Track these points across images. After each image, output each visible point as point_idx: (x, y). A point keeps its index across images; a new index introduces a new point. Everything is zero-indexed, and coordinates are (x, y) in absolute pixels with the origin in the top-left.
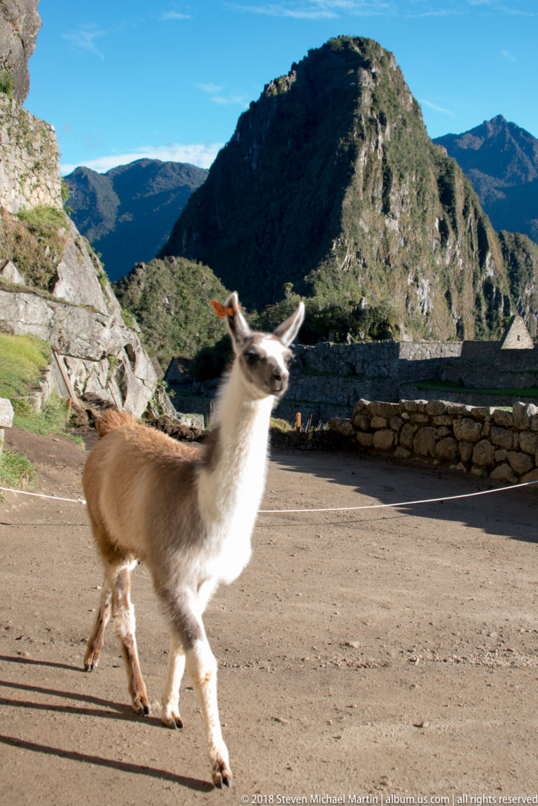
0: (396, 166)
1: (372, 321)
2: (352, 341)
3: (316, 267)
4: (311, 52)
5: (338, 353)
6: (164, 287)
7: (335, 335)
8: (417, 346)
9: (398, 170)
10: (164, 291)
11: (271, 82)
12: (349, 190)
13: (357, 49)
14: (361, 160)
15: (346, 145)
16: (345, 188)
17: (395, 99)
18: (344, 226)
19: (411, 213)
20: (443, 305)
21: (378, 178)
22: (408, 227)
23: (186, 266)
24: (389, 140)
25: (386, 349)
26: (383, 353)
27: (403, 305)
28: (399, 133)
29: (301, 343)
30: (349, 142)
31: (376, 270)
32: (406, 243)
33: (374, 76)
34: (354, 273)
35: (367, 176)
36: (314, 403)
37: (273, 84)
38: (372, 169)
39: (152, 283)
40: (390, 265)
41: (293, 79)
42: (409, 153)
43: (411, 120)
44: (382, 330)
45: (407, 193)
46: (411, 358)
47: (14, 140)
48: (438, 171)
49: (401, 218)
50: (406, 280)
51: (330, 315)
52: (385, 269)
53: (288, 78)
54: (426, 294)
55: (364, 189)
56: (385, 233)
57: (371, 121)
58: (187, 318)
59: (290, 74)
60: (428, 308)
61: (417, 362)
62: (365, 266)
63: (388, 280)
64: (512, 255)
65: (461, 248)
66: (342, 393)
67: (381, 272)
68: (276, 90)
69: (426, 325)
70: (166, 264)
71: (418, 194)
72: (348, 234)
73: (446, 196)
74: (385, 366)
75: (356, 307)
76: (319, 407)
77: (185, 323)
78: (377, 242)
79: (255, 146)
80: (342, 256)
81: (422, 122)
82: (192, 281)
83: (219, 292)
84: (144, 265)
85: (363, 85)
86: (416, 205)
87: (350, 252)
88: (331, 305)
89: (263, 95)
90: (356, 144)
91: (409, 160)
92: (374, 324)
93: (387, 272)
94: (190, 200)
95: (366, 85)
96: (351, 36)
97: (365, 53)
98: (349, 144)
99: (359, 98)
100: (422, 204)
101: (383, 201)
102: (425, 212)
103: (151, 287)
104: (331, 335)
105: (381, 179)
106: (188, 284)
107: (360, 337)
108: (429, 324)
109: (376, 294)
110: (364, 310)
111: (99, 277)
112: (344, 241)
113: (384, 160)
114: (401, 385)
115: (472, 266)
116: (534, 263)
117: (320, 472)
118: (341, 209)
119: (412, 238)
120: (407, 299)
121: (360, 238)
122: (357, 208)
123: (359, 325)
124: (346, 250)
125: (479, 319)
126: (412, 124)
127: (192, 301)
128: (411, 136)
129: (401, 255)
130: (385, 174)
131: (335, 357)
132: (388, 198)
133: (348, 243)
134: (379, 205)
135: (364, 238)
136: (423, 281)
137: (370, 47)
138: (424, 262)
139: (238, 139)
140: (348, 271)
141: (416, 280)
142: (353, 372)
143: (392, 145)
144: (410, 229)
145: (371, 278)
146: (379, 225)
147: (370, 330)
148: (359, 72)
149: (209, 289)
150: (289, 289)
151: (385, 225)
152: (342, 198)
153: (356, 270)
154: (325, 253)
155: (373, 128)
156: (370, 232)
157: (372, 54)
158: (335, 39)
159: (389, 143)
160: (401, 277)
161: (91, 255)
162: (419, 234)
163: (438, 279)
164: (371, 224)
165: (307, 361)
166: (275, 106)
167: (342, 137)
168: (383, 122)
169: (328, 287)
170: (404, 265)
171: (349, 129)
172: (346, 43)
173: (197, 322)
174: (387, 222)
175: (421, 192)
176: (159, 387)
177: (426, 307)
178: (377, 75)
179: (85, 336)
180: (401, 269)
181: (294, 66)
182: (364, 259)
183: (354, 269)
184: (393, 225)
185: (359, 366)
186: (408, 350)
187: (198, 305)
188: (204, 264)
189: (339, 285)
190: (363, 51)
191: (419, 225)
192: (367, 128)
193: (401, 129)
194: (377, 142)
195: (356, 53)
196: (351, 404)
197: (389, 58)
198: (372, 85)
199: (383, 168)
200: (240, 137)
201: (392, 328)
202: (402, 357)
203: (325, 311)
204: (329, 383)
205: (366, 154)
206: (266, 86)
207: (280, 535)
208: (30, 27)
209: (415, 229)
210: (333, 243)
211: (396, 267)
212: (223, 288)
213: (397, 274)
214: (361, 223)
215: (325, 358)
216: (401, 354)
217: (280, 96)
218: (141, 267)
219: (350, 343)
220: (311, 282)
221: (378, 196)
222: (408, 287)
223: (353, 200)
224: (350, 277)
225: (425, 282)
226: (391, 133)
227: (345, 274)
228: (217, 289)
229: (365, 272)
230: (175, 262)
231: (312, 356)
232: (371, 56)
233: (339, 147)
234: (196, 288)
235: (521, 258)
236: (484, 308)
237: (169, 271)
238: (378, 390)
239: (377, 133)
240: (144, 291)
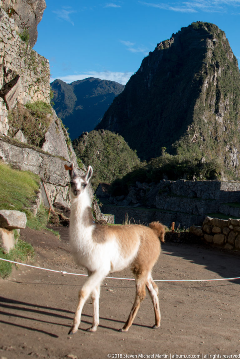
0: (223, 90)
1: (207, 169)
2: (195, 179)
3: (178, 139)
4: (182, 28)
5: (188, 186)
6: (97, 145)
7: (187, 176)
8: (230, 184)
9: (224, 92)
10: (97, 147)
11: (161, 42)
12: (198, 101)
13: (206, 29)
14: (205, 85)
15: (197, 77)
16: (196, 99)
17: (224, 55)
18: (194, 119)
19: (230, 114)
21: (214, 95)
22: (227, 121)
23: (110, 135)
24: (220, 76)
25: (214, 185)
26: (212, 187)
27: (223, 162)
28: (225, 72)
29: (168, 180)
30: (199, 75)
31: (210, 142)
32: (226, 129)
33: (214, 43)
34: (198, 143)
35: (208, 94)
36: (174, 211)
37: (161, 43)
38: (210, 90)
39: (91, 143)
40: (217, 141)
41: (172, 42)
42: (230, 83)
43: (232, 66)
44: (212, 174)
45: (228, 103)
46: (226, 190)
47: (27, 66)
49: (225, 116)
50: (225, 149)
51: (185, 165)
52: (214, 142)
53: (169, 41)
54: (235, 157)
55: (206, 101)
56: (215, 124)
57: (211, 65)
58: (108, 162)
59: (171, 39)
60: (236, 164)
61: (230, 192)
62: (204, 140)
63: (216, 148)
66: (189, 207)
67: (213, 144)
68: (163, 47)
69: (235, 173)
70: (99, 133)
71: (234, 104)
72: (196, 123)
74: (213, 194)
75: (199, 162)
76: (176, 213)
77: (107, 165)
78: (211, 128)
79: (150, 75)
80: (192, 135)
81: (238, 68)
82: (112, 143)
83: (126, 149)
84: (87, 133)
85: (208, 47)
86: (232, 110)
87: (197, 133)
88: (185, 160)
89: (156, 49)
90: (203, 77)
91: (230, 87)
92: (208, 171)
93: (216, 144)
94: (114, 100)
95: (210, 47)
96: (204, 22)
97: (210, 31)
98: (199, 76)
99: (206, 54)
100: (236, 110)
101: (215, 107)
102: (237, 114)
103: (90, 145)
104: (185, 176)
105: (215, 96)
106: (110, 145)
107: (200, 177)
108: (236, 172)
109: (209, 155)
110: (203, 164)
111: (67, 141)
112: (194, 127)
113: (217, 86)
114: (221, 204)
117: (186, 257)
118: (193, 110)
119: (229, 127)
120: (225, 159)
121: (202, 125)
122: (202, 110)
123: (200, 171)
124: (195, 132)
126: (233, 68)
127: (112, 154)
128: (231, 75)
129: (223, 135)
130: (217, 93)
131: (186, 188)
132: (218, 106)
133: (196, 127)
134: (213, 109)
135: (204, 126)
136: (234, 150)
137: (213, 28)
138: (235, 140)
139: (142, 71)
140: (195, 142)
141: (230, 149)
142: (195, 196)
143: (222, 78)
144: (228, 122)
145: (207, 147)
146: (212, 120)
147: (205, 174)
148: (206, 40)
149: (121, 148)
150: (164, 150)
151: (216, 119)
152: (194, 104)
153: (199, 142)
154: (184, 133)
155: (212, 69)
156: (208, 123)
157: (214, 32)
158: (195, 23)
159: (220, 78)
160: (223, 147)
161: (63, 129)
162: (233, 125)
164: (209, 118)
165: (171, 189)
166: (162, 55)
167: (196, 73)
168: (218, 67)
169: (184, 150)
170: (224, 141)
171: (200, 69)
172: (200, 25)
173: (114, 165)
174: (217, 118)
176: (94, 201)
177: (235, 163)
178: (216, 43)
179: (58, 173)
180: (223, 143)
181: (173, 35)
182: (204, 137)
183: (198, 141)
184: (220, 120)
185: (199, 192)
186: (225, 186)
187: (115, 156)
188: (119, 135)
189: (190, 150)
190: (209, 30)
191: (233, 120)
192: (209, 69)
193: (227, 70)
194: (214, 76)
195: (206, 31)
196: (193, 213)
197: (222, 34)
198: (213, 47)
199: (216, 90)
200: (143, 70)
201: (217, 174)
202: (222, 189)
203: (182, 163)
204: (182, 201)
205: (208, 82)
206: (158, 45)
207: (168, 294)
208: (40, 8)
209: (231, 122)
210: (188, 128)
211: (220, 141)
212: (129, 148)
213: (221, 145)
214: (203, 118)
215: (181, 188)
216: (221, 187)
217: (165, 50)
218: (86, 134)
219: (195, 181)
220: (175, 147)
221: (213, 104)
222: (226, 152)
223: (200, 106)
224: (196, 145)
226: (221, 72)
227: (193, 144)
228: (125, 148)
229: (204, 143)
230: (104, 133)
231: (174, 186)
232: (213, 33)
233: (194, 78)
234: (114, 147)
237: (101, 137)
238: (208, 206)
239: (214, 72)
240: (87, 147)
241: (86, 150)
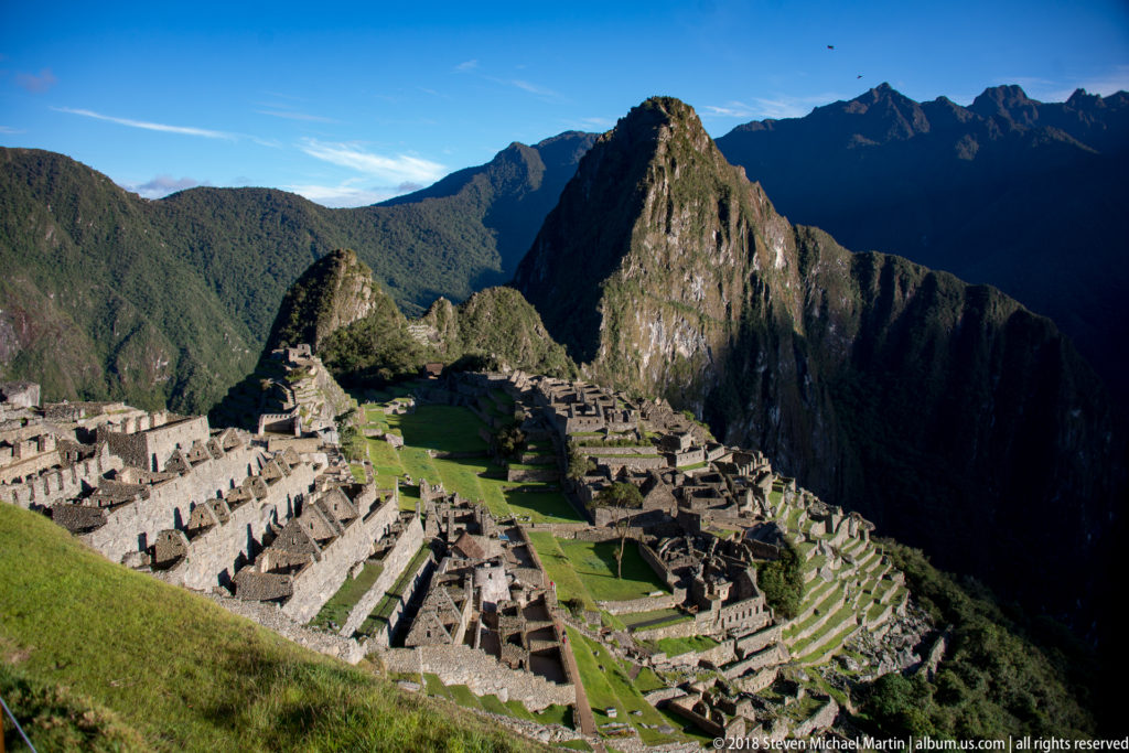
0: (679, 199)
3: (607, 277)
6: (488, 305)
9: (680, 201)
10: (488, 308)
12: (639, 221)
13: (663, 108)
14: (651, 197)
17: (687, 145)
18: (632, 248)
19: (690, 231)
20: (715, 294)
21: (663, 209)
22: (687, 241)
24: (678, 179)
27: (679, 296)
28: (688, 171)
31: (657, 273)
32: (684, 252)
33: (671, 130)
34: (637, 278)
35: (654, 208)
38: (658, 204)
39: (480, 304)
40: (670, 269)
42: (693, 185)
43: (700, 159)
45: (688, 216)
48: (718, 196)
49: (681, 235)
50: (683, 278)
52: (665, 272)
54: (699, 286)
55: (652, 218)
56: (667, 247)
57: (661, 168)
60: (702, 296)
62: (645, 272)
63: (667, 279)
64: (803, 244)
65: (733, 251)
67: (662, 275)
69: (699, 308)
71: (699, 215)
72: (634, 252)
73: (724, 214)
78: (659, 254)
80: (627, 268)
84: (477, 294)
85: (661, 139)
86: (696, 224)
87: (635, 264)
90: (648, 186)
91: (692, 191)
93: (667, 274)
95: (664, 138)
99: (656, 150)
100: (702, 222)
101: (666, 225)
102: (704, 227)
103: (480, 307)
105: (665, 209)
108: (702, 307)
112: (630, 257)
113: (669, 196)
115: (741, 264)
116: (822, 248)
118: (631, 234)
119: (689, 248)
120: (683, 291)
121: (644, 253)
122: (643, 233)
124: (631, 263)
125: (745, 302)
126: (701, 162)
127: (504, 313)
128: (698, 172)
129: (679, 261)
130: (669, 206)
132: (670, 222)
133: (633, 257)
134: (663, 229)
135: (648, 253)
136: (697, 278)
137: (674, 105)
138: (699, 264)
140: (631, 278)
141: (691, 278)
145: (650, 281)
146: (662, 242)
148: (661, 128)
151: (667, 241)
152: (633, 226)
153: (638, 276)
154: (617, 266)
155: (661, 173)
156: (654, 248)
157: (675, 111)
159: (676, 181)
160: (679, 277)
162: (696, 244)
163: (712, 275)
164: (655, 242)
168: (673, 165)
170: (681, 268)
171: (644, 175)
172: (655, 103)
174: (669, 239)
175: (701, 213)
177: (699, 295)
178: (674, 129)
180: (679, 271)
182: (646, 268)
183: (636, 275)
184: (674, 241)
190: (668, 109)
191: (696, 238)
192: (657, 174)
193: (690, 167)
194: (664, 183)
195: (661, 112)
198: (669, 137)
199: (667, 203)
205: (655, 193)
209: (692, 240)
210: (623, 259)
211: (675, 269)
212: (526, 303)
213: (675, 275)
214: (646, 243)
218: (475, 295)
221: (663, 221)
222: (684, 283)
223: (641, 228)
224: (633, 282)
225: (699, 279)
226: (680, 172)
227: (628, 280)
229: (646, 277)
233: (637, 190)
235: (810, 246)
236: (750, 294)
239: (664, 177)
240: (476, 310)
241: (475, 312)
